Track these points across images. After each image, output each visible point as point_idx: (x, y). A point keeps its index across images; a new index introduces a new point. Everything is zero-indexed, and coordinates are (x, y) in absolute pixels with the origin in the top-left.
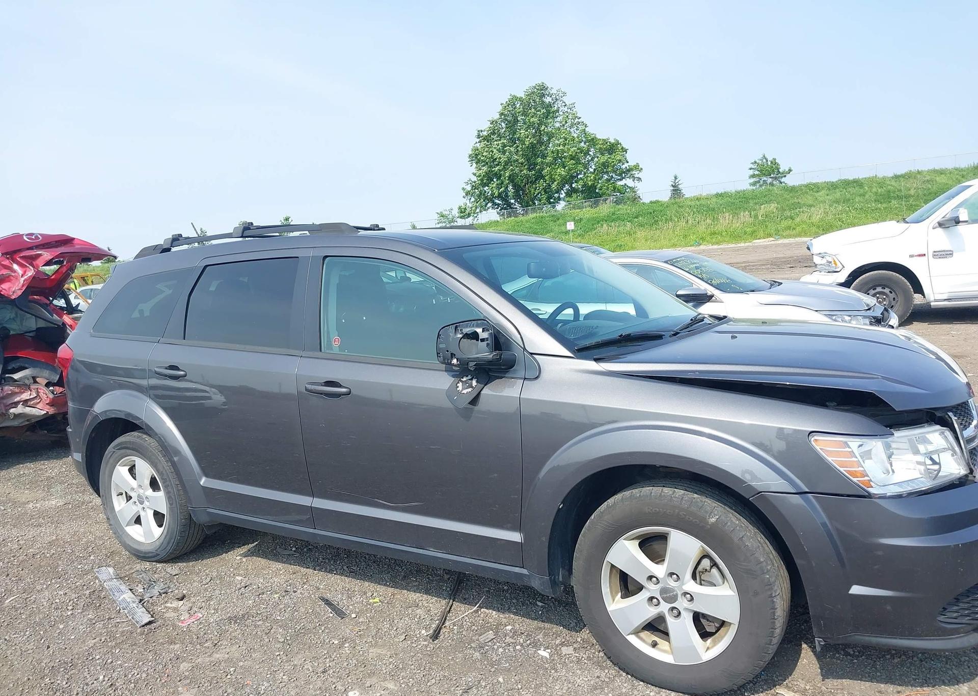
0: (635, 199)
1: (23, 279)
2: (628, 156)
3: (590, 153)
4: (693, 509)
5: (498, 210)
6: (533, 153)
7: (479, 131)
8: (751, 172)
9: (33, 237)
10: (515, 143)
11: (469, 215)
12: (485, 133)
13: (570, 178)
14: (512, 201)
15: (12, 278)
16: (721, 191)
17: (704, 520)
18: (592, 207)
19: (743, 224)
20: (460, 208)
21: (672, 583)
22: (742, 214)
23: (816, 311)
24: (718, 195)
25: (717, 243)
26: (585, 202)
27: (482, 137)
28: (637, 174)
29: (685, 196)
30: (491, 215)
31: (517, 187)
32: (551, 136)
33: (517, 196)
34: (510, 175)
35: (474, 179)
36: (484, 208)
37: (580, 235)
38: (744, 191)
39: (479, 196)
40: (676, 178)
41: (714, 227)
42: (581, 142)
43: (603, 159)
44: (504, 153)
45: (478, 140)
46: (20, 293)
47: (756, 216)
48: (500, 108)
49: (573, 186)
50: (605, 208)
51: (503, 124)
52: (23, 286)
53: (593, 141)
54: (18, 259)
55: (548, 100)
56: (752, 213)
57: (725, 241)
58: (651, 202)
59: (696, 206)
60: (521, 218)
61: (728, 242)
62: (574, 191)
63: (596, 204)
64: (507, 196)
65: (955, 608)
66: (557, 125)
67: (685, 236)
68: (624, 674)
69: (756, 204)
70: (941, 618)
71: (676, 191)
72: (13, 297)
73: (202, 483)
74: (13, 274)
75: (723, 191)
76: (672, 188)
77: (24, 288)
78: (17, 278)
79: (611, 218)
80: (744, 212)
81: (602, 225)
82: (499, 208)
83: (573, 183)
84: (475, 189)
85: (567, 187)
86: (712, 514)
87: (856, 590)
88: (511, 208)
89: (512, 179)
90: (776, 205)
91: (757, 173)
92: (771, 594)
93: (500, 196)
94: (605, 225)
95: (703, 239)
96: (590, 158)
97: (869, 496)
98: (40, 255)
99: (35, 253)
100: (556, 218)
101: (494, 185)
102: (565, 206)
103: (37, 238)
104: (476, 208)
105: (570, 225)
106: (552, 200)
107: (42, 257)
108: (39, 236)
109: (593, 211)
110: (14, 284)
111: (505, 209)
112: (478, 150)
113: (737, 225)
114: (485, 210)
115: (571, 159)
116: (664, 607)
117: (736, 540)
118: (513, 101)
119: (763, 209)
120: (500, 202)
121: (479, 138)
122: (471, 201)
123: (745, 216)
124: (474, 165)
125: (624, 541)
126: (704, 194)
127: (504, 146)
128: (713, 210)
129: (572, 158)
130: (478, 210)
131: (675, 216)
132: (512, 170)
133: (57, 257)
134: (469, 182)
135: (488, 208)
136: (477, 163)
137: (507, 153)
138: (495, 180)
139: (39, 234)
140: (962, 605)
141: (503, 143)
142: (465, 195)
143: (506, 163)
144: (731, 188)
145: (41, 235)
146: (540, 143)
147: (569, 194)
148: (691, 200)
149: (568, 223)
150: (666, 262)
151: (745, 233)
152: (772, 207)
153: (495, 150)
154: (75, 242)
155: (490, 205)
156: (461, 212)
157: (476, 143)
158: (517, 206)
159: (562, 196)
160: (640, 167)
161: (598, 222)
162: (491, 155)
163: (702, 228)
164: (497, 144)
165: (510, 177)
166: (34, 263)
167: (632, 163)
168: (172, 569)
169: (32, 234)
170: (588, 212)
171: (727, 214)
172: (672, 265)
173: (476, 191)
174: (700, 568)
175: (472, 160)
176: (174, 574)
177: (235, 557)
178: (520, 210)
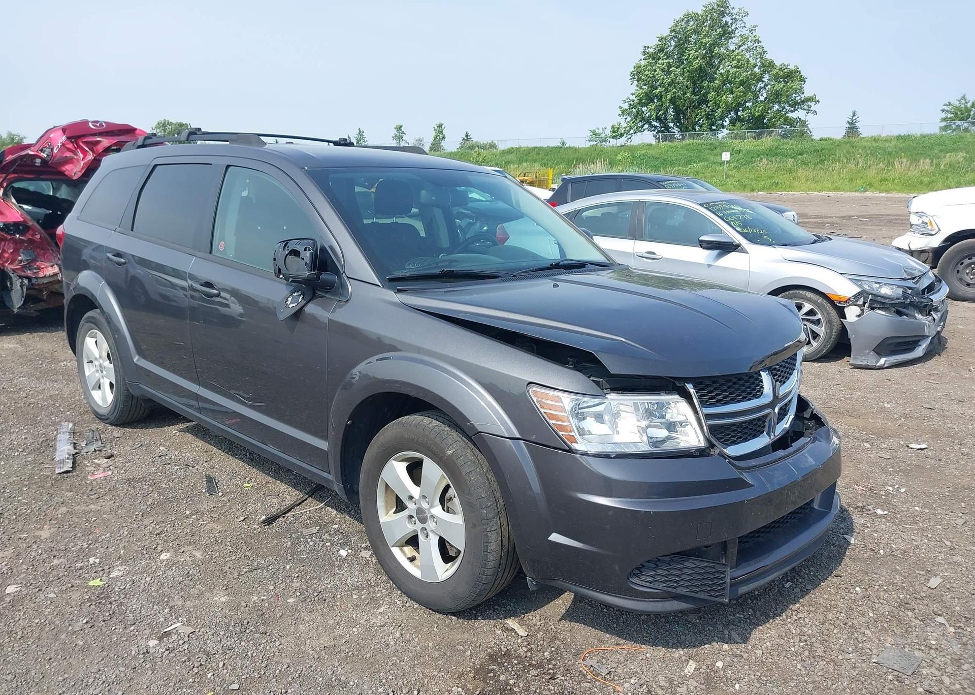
0: (803, 134)
1: (82, 163)
2: (806, 87)
3: (763, 79)
4: (438, 440)
5: (655, 133)
6: (701, 76)
7: (645, 47)
8: (943, 115)
9: (98, 125)
10: (683, 63)
11: (622, 135)
12: (651, 50)
13: (738, 106)
14: (671, 125)
15: (74, 160)
16: (903, 132)
17: (443, 451)
18: (754, 138)
19: (921, 172)
20: (613, 127)
21: (425, 505)
22: (922, 161)
23: (841, 274)
24: (899, 138)
25: (887, 191)
26: (748, 132)
27: (648, 53)
28: (814, 107)
29: (862, 136)
30: (647, 137)
31: (678, 111)
32: (722, 58)
33: (677, 119)
34: (672, 98)
35: (633, 97)
36: (640, 130)
37: (736, 168)
38: (931, 135)
39: (636, 117)
40: (854, 114)
41: (886, 172)
42: (755, 67)
43: (778, 87)
44: (669, 73)
45: (643, 57)
46: (80, 174)
47: (938, 165)
48: (672, 24)
49: (739, 113)
50: (768, 141)
51: (672, 42)
52: (82, 168)
53: (768, 66)
54: (81, 144)
55: (727, 19)
56: (934, 162)
57: (896, 190)
58: (821, 140)
59: (872, 148)
60: (676, 143)
61: (899, 191)
62: (738, 118)
63: (760, 135)
64: (666, 118)
65: (653, 573)
66: (732, 47)
67: (851, 180)
68: (391, 583)
69: (941, 151)
70: (635, 580)
71: (852, 129)
72: (75, 178)
73: (135, 360)
74: (76, 157)
75: (906, 133)
76: (848, 125)
77: (83, 171)
78: (78, 160)
79: (771, 153)
80: (926, 158)
81: (761, 159)
82: (656, 131)
83: (740, 111)
84: (632, 108)
85: (732, 114)
86: (451, 447)
87: (555, 537)
88: (669, 131)
89: (673, 101)
90: (965, 154)
91: (949, 115)
92: (486, 529)
93: (658, 119)
94: (764, 160)
95: (871, 185)
96: (762, 85)
97: (570, 450)
98: (99, 142)
99: (95, 139)
100: (713, 148)
101: (653, 107)
102: (726, 134)
103: (101, 125)
104: (631, 128)
105: (726, 155)
106: (714, 128)
107: (101, 144)
108: (104, 124)
109: (755, 142)
110: (76, 166)
111: (663, 132)
112: (640, 66)
113: (913, 173)
114: (640, 131)
115: (741, 85)
116: (419, 526)
117: (464, 473)
118: (688, 17)
119: (948, 158)
120: (658, 125)
121: (644, 55)
122: (627, 121)
123: (925, 164)
124: (636, 83)
125: (393, 461)
126: (884, 135)
127: (670, 66)
128: (890, 153)
129: (742, 83)
130: (632, 131)
131: (845, 156)
132: (675, 93)
133: (115, 144)
134: (627, 101)
135: (644, 130)
136: (638, 81)
137: (672, 75)
138: (655, 101)
139: (104, 122)
140: (660, 571)
141: (669, 63)
142: (621, 113)
143: (670, 84)
144: (916, 131)
145: (105, 122)
146: (711, 65)
147: (733, 122)
148: (868, 141)
149: (724, 154)
150: (701, 205)
151: (921, 183)
152: (959, 156)
153: (658, 70)
154: (137, 132)
155: (646, 126)
156: (614, 132)
157: (641, 60)
158: (676, 130)
159: (725, 124)
160: (817, 99)
161: (759, 156)
162: (654, 74)
163: (873, 172)
164: (663, 62)
165: (671, 100)
166: (94, 148)
167: (808, 93)
168: (117, 432)
169: (97, 122)
170: (749, 144)
171: (905, 160)
172: (707, 208)
173: (633, 110)
174: (447, 495)
175: (633, 78)
176: (116, 436)
177: (173, 431)
178: (678, 135)
